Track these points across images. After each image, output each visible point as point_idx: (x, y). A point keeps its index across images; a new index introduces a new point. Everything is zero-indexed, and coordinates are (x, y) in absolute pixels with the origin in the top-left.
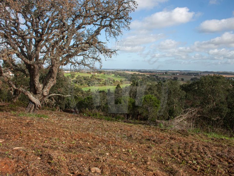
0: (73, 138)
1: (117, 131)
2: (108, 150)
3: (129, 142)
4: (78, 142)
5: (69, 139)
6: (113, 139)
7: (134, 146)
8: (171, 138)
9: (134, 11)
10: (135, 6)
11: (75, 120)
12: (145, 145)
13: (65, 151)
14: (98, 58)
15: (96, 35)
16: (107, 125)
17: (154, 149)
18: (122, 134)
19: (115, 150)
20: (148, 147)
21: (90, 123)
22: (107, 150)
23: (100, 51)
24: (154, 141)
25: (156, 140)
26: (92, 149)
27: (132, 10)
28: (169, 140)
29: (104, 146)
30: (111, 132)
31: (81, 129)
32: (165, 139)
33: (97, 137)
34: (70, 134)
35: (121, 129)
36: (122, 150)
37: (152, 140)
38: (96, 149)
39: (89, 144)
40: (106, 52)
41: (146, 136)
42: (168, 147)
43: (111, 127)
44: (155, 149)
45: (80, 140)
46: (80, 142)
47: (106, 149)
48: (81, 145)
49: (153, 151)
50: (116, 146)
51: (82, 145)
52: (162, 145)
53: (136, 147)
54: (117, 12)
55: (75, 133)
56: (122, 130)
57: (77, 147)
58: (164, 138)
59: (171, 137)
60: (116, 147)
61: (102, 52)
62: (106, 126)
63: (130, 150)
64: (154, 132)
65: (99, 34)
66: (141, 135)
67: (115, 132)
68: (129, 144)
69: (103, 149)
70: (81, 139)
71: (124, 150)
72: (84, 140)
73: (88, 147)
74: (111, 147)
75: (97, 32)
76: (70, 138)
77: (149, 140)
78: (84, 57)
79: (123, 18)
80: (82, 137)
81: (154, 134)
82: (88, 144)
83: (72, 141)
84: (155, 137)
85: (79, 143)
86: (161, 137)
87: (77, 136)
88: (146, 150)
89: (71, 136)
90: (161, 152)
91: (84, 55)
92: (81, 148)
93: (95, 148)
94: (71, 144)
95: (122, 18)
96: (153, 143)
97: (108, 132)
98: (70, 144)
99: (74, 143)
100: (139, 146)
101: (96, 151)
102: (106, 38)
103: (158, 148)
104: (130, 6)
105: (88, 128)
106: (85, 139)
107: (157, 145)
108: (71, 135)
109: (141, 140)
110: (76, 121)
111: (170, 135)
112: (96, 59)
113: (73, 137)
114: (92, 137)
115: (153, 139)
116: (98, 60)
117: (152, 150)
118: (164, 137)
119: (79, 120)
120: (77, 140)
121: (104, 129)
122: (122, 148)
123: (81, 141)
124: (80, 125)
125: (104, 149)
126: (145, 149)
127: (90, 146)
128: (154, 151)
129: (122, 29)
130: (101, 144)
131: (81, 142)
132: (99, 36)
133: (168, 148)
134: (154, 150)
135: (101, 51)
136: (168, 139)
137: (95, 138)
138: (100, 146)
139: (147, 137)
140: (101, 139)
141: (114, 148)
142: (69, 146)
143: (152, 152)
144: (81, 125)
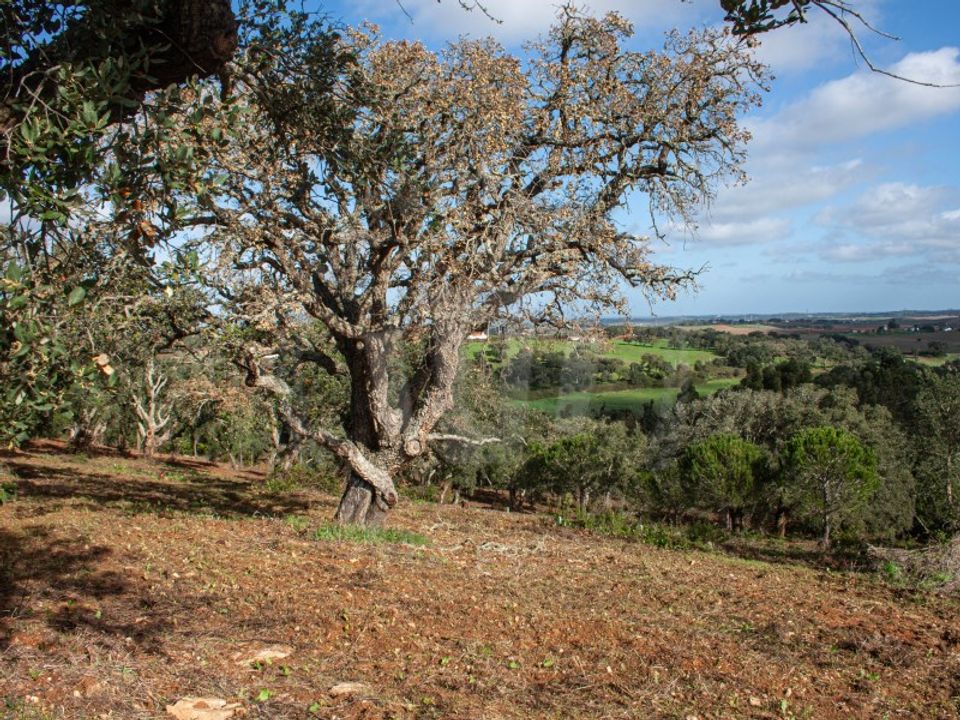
0: (545, 639)
1: (711, 604)
2: (693, 699)
3: (769, 658)
4: (566, 660)
5: (528, 644)
6: (703, 648)
7: (795, 678)
8: (945, 637)
9: (760, 105)
10: (760, 85)
11: (531, 548)
12: (838, 674)
13: (527, 704)
14: (614, 297)
15: (607, 209)
16: (665, 574)
17: (879, 695)
18: (734, 618)
19: (719, 698)
20: (856, 688)
21: (593, 565)
22: (686, 697)
23: (629, 277)
24: (874, 654)
25: (881, 649)
26: (627, 695)
27: (752, 101)
28: (939, 647)
29: (673, 682)
30: (684, 607)
31: (563, 596)
32: (919, 643)
33: (639, 637)
34: (527, 622)
35: (725, 595)
36: (749, 701)
37: (864, 648)
38: (643, 693)
39: (609, 669)
40: (654, 280)
41: (835, 628)
42: (943, 687)
43: (682, 582)
44: (885, 693)
45: (571, 653)
46: (573, 663)
47: (682, 696)
48: (583, 676)
49: (878, 705)
50: (719, 679)
51: (585, 678)
52: (911, 675)
53: (805, 685)
54: (688, 113)
55: (546, 618)
56: (731, 600)
57: (569, 685)
58: (918, 639)
59: (947, 634)
60: (722, 685)
61: (636, 277)
62: (659, 581)
63: (784, 705)
64: (865, 606)
65: (618, 203)
66: (810, 621)
67: (702, 609)
68: (772, 670)
69: (669, 693)
70: (575, 645)
71: (755, 701)
72: (587, 654)
73: (611, 686)
74: (704, 687)
75: (610, 198)
76: (529, 640)
77: (850, 647)
78: (557, 294)
79: (712, 134)
80: (577, 637)
81: (865, 615)
82: (606, 671)
83: (543, 658)
84: (878, 635)
85: (571, 668)
86: (900, 630)
87: (557, 631)
88: (848, 701)
89: (534, 632)
90: (913, 710)
91: (557, 289)
92: (583, 691)
93: (639, 692)
94: (541, 671)
95: (709, 136)
96: (870, 661)
97: (675, 608)
98: (535, 669)
99: (551, 668)
100: (814, 679)
101: (643, 703)
102: (654, 226)
103: (895, 687)
104: (740, 83)
105: (591, 591)
106: (591, 649)
107: (889, 672)
108: (532, 627)
109: (814, 646)
110: (534, 552)
111: (937, 620)
112: (606, 301)
113: (542, 638)
114: (616, 635)
115: (869, 647)
116: (615, 303)
117: (875, 700)
118: (916, 633)
119: (546, 549)
120: (561, 651)
121: (654, 590)
122: (748, 691)
123: (578, 657)
124: (553, 573)
125: (674, 694)
126: (842, 693)
127: (619, 682)
128: (882, 707)
129: (711, 184)
130: (659, 671)
131: (575, 658)
132: (616, 214)
133: (943, 691)
134: (883, 699)
135: (633, 275)
136: (936, 641)
137: (629, 643)
138: (656, 681)
139: (840, 632)
140: (656, 645)
141: (716, 692)
142: (532, 679)
143: (875, 711)
144: (557, 573)
